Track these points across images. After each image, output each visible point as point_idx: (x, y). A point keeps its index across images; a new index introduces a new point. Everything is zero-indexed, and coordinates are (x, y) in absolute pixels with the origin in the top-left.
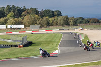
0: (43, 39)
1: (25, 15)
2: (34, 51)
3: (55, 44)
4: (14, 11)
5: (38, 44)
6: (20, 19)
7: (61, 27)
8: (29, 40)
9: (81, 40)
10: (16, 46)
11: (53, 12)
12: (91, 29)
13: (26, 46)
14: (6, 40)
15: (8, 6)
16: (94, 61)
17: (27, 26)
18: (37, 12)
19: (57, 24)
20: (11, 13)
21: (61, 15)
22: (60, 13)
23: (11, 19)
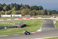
0: (32, 23)
1: (22, 9)
3: (39, 26)
4: (16, 7)
5: (29, 26)
6: (19, 11)
7: (42, 16)
8: (24, 23)
9: (54, 23)
10: (17, 27)
11: (38, 7)
13: (22, 27)
14: (11, 24)
15: (12, 4)
17: (23, 16)
18: (29, 7)
19: (40, 14)
20: (14, 8)
22: (42, 7)
23: (14, 11)
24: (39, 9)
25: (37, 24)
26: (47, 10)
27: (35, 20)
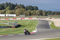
0: (27, 23)
1: (17, 9)
2: (22, 30)
3: (34, 26)
4: (10, 6)
5: (24, 26)
6: (13, 11)
7: (37, 16)
8: (19, 23)
9: (50, 24)
10: (11, 27)
11: (33, 7)
12: (55, 18)
13: (16, 27)
14: (5, 23)
15: (6, 3)
16: (57, 37)
18: (24, 7)
19: (35, 15)
20: (8, 7)
21: (38, 9)
22: (38, 8)
23: (8, 11)
24: (34, 9)
25: (31, 25)
26: (42, 10)
27: (30, 21)
